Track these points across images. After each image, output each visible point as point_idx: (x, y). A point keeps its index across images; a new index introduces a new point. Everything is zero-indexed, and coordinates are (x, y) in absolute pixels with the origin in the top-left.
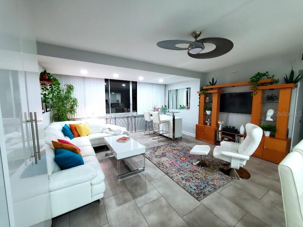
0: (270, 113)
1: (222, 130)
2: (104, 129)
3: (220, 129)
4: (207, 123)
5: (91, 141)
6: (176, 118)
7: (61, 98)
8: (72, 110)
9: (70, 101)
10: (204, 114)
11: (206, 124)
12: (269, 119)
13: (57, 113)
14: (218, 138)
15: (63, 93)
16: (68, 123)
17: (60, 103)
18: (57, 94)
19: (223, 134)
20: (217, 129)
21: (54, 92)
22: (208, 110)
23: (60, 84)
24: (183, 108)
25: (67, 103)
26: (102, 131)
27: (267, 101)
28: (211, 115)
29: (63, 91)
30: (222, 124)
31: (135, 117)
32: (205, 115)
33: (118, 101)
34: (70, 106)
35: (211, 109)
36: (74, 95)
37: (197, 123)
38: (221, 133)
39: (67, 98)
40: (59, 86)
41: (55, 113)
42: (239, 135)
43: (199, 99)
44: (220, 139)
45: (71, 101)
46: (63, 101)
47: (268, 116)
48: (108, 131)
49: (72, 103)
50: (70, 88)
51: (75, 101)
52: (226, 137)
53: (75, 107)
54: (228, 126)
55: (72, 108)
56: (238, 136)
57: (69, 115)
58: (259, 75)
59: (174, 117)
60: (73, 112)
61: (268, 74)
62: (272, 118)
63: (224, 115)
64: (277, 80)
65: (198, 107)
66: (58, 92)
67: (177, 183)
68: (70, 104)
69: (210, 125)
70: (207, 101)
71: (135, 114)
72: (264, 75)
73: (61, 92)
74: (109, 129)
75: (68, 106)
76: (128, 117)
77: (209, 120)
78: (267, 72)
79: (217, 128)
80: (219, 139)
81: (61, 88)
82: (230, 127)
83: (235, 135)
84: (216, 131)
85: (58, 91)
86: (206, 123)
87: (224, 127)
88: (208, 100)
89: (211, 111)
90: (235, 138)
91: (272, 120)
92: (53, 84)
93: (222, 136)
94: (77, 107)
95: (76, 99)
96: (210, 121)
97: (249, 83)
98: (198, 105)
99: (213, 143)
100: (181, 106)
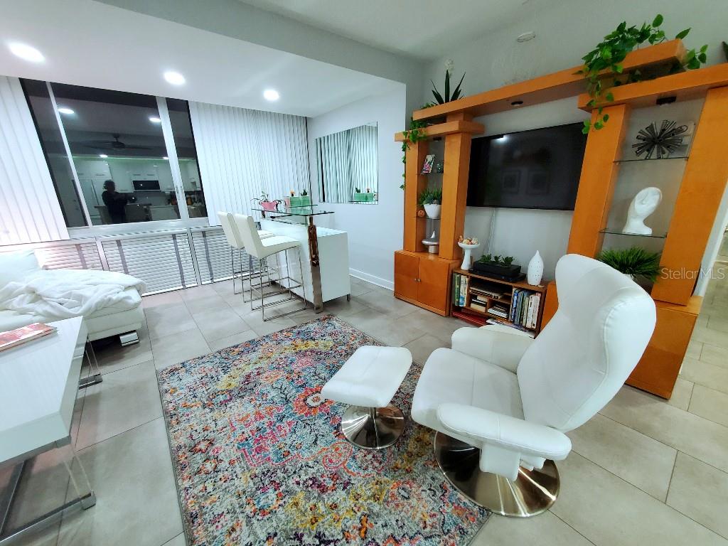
0: (645, 202)
1: (470, 271)
3: (465, 266)
4: (428, 246)
10: (417, 217)
11: (424, 249)
12: (637, 226)
14: (459, 297)
19: (473, 282)
20: (454, 264)
22: (431, 202)
24: (366, 199)
27: (638, 154)
28: (438, 218)
30: (473, 250)
31: (204, 233)
32: (423, 218)
35: (438, 199)
37: (399, 247)
38: (467, 279)
42: (524, 286)
43: (404, 161)
44: (463, 299)
47: (637, 216)
52: (483, 295)
54: (489, 257)
56: (522, 289)
58: (623, 38)
61: (661, 28)
62: (647, 222)
63: (480, 218)
64: (698, 55)
65: (402, 191)
69: (437, 254)
70: (428, 168)
72: (644, 35)
76: (174, 236)
77: (433, 237)
78: (658, 20)
79: (457, 264)
80: (461, 300)
82: (496, 258)
83: (511, 288)
84: (452, 272)
86: (424, 245)
87: (477, 258)
88: (430, 163)
89: (440, 203)
90: (509, 298)
91: (647, 231)
93: (469, 289)
96: (437, 239)
97: (580, 72)
98: (402, 187)
99: (443, 313)
100: (358, 191)
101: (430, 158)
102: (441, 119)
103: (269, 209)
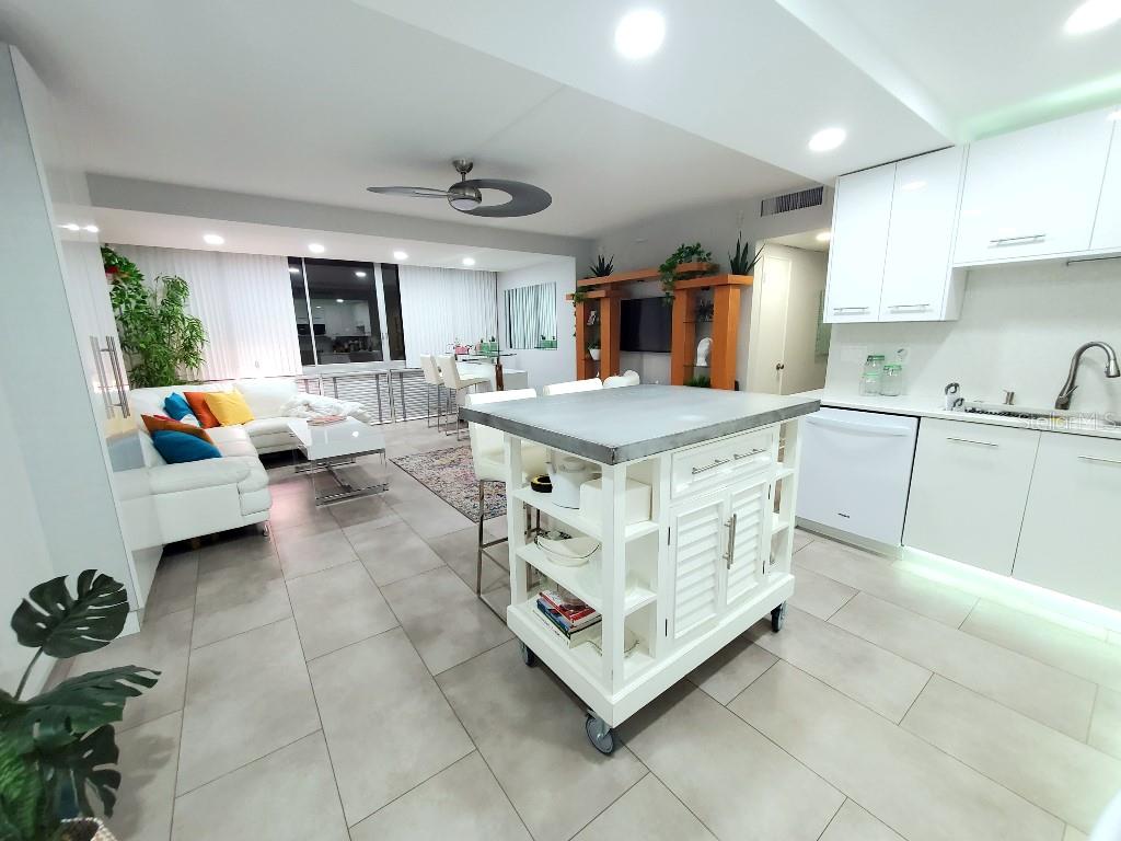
2: (292, 406)
5: (252, 436)
6: (505, 371)
7: (149, 319)
8: (188, 352)
9: (180, 329)
10: (585, 359)
12: (700, 361)
13: (142, 362)
15: (155, 304)
16: (180, 390)
17: (151, 334)
18: (137, 307)
21: (128, 302)
22: (594, 348)
23: (141, 276)
25: (170, 335)
26: (285, 410)
28: (599, 360)
29: (155, 298)
31: (401, 375)
33: (362, 328)
34: (182, 341)
35: (598, 345)
36: (194, 306)
39: (168, 318)
40: (140, 282)
41: (135, 363)
43: (575, 315)
45: (182, 327)
46: (156, 328)
47: (700, 355)
48: (302, 410)
49: (188, 332)
50: (176, 289)
51: (194, 326)
53: (199, 344)
55: (188, 347)
57: (181, 370)
58: (684, 252)
59: (499, 368)
60: (193, 360)
61: (700, 249)
64: (718, 266)
66: (138, 302)
67: (451, 504)
68: (182, 338)
70: (591, 321)
71: (399, 365)
72: (693, 251)
73: (149, 301)
74: (307, 405)
75: (176, 344)
76: (377, 376)
78: (699, 245)
81: (145, 290)
85: (139, 298)
88: (592, 317)
89: (599, 349)
92: (125, 280)
94: (205, 345)
95: (197, 321)
98: (575, 335)
100: (544, 338)
101: (593, 313)
102: (598, 286)
103: (460, 353)
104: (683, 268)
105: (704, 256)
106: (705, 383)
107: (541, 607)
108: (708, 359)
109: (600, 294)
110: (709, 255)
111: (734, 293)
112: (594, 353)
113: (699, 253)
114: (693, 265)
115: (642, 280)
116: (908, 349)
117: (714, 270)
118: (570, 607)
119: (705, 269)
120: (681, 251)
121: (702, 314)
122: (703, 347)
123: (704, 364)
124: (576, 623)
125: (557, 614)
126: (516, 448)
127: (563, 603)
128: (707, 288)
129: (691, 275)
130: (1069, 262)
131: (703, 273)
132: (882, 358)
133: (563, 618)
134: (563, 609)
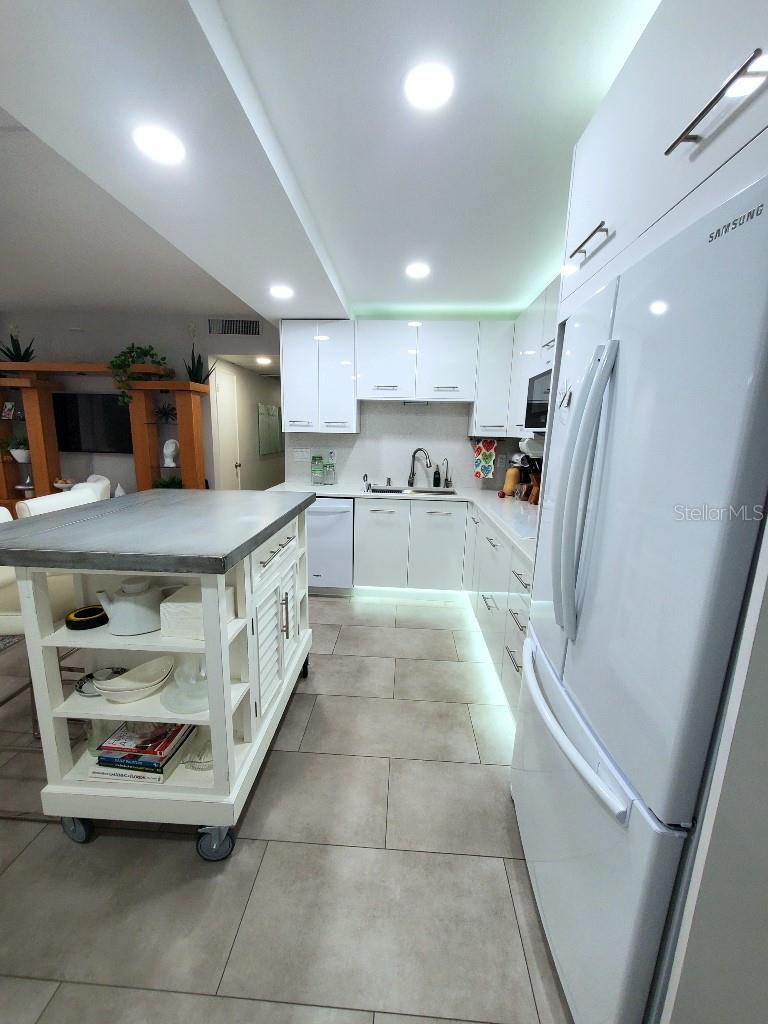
4: (23, 490)
10: (3, 462)
22: (18, 448)
28: (30, 463)
47: (167, 457)
70: (8, 415)
77: (28, 480)
86: (18, 491)
88: (10, 410)
89: (28, 449)
101: (9, 405)
102: (16, 373)
104: (136, 368)
105: (159, 359)
106: (175, 483)
107: (103, 762)
108: (176, 459)
109: (24, 383)
110: (164, 359)
111: (195, 399)
112: (19, 455)
113: (152, 356)
114: (148, 366)
115: (83, 374)
116: (335, 451)
117: (170, 375)
118: (145, 742)
119: (162, 373)
120: (131, 349)
121: (164, 416)
122: (169, 448)
123: (173, 465)
124: (164, 753)
125: (136, 757)
126: (40, 585)
127: (139, 742)
128: (167, 391)
129: (147, 376)
130: (405, 403)
131: (161, 377)
132: (321, 458)
133: (146, 757)
134: (142, 748)
